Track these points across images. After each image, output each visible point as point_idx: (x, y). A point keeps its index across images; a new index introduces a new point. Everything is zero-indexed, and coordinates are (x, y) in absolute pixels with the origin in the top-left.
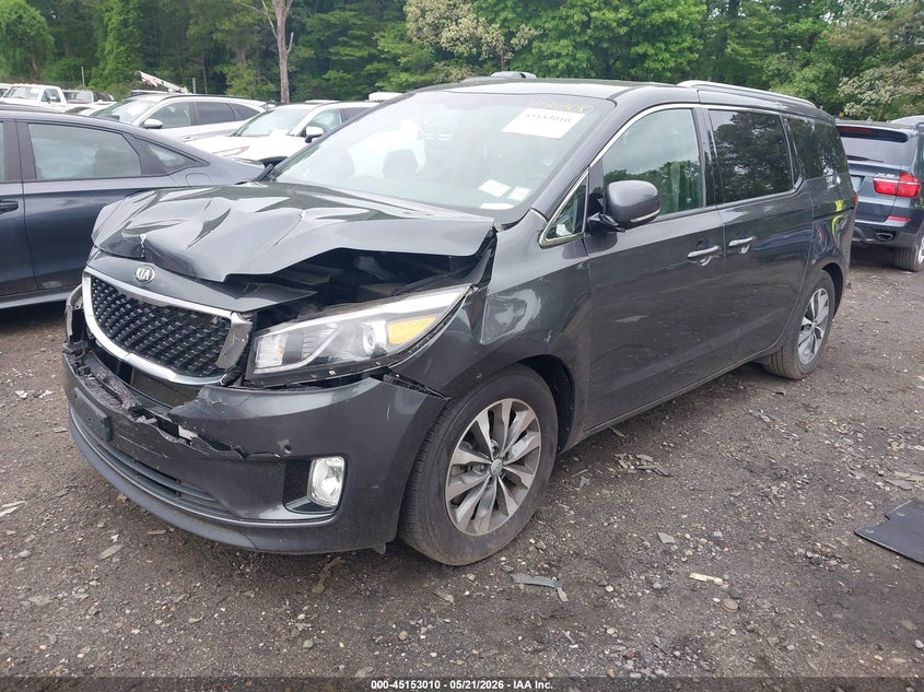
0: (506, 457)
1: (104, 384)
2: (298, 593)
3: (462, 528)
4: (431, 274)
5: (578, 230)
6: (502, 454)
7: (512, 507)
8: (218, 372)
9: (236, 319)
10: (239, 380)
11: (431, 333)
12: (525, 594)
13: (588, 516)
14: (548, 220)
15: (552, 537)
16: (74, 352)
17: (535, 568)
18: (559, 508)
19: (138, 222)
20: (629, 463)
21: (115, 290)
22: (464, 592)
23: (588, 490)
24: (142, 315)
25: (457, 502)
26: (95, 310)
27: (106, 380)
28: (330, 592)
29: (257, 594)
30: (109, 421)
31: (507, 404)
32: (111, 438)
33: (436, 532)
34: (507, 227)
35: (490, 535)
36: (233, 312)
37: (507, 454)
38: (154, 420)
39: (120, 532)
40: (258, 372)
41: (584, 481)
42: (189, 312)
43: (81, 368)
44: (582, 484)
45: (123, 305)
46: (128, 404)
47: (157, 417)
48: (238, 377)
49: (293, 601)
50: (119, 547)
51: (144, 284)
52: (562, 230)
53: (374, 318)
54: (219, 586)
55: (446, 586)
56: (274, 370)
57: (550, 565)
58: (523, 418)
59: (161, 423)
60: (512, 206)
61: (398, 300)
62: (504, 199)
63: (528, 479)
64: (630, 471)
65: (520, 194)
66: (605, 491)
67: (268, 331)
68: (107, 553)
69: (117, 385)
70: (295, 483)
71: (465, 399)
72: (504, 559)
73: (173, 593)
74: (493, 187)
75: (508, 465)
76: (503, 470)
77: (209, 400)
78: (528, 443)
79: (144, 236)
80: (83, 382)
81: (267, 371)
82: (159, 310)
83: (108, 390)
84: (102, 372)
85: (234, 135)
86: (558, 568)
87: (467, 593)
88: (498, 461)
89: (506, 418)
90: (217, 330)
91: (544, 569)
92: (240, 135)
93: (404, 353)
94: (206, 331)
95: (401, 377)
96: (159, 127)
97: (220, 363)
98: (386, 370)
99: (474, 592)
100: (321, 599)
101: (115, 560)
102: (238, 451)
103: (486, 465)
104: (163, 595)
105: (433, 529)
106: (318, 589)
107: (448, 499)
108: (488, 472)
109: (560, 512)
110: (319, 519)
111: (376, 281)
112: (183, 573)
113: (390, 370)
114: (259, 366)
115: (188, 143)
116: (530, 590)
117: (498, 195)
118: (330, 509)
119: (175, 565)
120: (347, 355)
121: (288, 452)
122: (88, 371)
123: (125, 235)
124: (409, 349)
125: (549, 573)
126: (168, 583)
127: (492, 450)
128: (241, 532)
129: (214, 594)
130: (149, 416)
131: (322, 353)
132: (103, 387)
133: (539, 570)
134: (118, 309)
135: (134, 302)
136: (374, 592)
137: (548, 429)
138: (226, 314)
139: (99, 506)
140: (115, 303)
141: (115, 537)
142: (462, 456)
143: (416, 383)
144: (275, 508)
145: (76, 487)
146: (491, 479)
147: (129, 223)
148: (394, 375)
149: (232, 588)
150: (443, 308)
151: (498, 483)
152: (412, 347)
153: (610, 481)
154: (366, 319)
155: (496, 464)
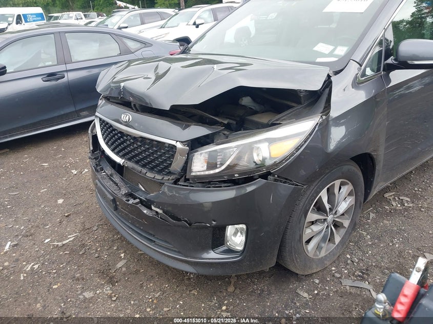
0: (336, 213)
1: (110, 177)
2: (220, 292)
3: (311, 255)
4: (289, 107)
5: (378, 70)
6: (334, 212)
7: (338, 239)
8: (170, 173)
9: (179, 145)
10: (183, 178)
11: (297, 149)
12: (351, 293)
13: (378, 238)
14: (361, 66)
15: (360, 253)
16: (95, 158)
17: (354, 275)
18: (360, 234)
19: (119, 77)
20: (397, 203)
21: (111, 126)
22: (314, 291)
23: (375, 221)
24: (127, 140)
25: (308, 242)
26: (103, 135)
27: (111, 175)
28: (238, 291)
29: (198, 292)
30: (114, 201)
31: (337, 183)
32: (116, 209)
33: (298, 260)
34: (337, 73)
35: (326, 256)
36: (177, 141)
37: (336, 211)
38: (138, 200)
39: (125, 252)
40: (193, 174)
41: (372, 215)
42: (152, 140)
43: (98, 168)
44: (371, 217)
45: (116, 134)
46: (124, 191)
47: (139, 198)
48: (182, 177)
49: (218, 297)
50: (125, 261)
51: (127, 124)
52: (369, 72)
53: (260, 141)
54: (177, 286)
55: (303, 287)
56: (202, 173)
57: (362, 272)
58: (346, 190)
59: (141, 202)
60: (337, 59)
61: (275, 129)
62: (331, 54)
63: (346, 223)
64: (397, 208)
65: (342, 51)
66: (385, 222)
67: (197, 151)
68: (120, 265)
69: (117, 178)
70: (218, 239)
71: (314, 184)
72: (333, 268)
73: (154, 291)
74: (323, 48)
75: (337, 217)
76: (334, 220)
77: (167, 192)
78: (348, 203)
79: (122, 84)
80: (99, 177)
81: (198, 174)
82: (135, 139)
83: (112, 181)
84: (109, 170)
85: (161, 27)
86: (368, 275)
87: (316, 292)
88: (332, 216)
89: (336, 191)
90: (168, 151)
91: (359, 276)
92: (164, 28)
93: (281, 162)
94: (163, 151)
95: (278, 177)
96: (126, 27)
97: (172, 169)
98: (269, 173)
99: (320, 292)
100: (234, 296)
101: (124, 269)
102: (186, 221)
103: (325, 220)
104: (149, 292)
105: (296, 259)
106: (231, 289)
107: (304, 241)
108: (326, 223)
109: (361, 236)
110: (233, 258)
111: (255, 113)
112: (158, 278)
113: (271, 173)
114: (194, 171)
115: (140, 34)
116: (353, 291)
117: (327, 52)
118: (239, 252)
119: (153, 273)
120: (245, 164)
121: (214, 223)
122: (102, 169)
123: (112, 85)
124: (283, 160)
125: (363, 279)
126: (151, 285)
127: (328, 210)
128: (189, 264)
129: (175, 292)
130: (135, 198)
131: (230, 163)
132: (110, 178)
133: (356, 277)
134: (114, 136)
135: (122, 133)
136: (262, 291)
137: (359, 194)
138: (173, 143)
139: (114, 236)
140: (112, 133)
141: (122, 255)
142: (312, 216)
143: (287, 179)
144: (208, 253)
145: (102, 225)
146: (327, 227)
147: (115, 78)
148: (274, 176)
149: (185, 288)
150: (304, 132)
151: (331, 228)
152: (285, 159)
153: (387, 215)
154: (256, 142)
155: (330, 218)
